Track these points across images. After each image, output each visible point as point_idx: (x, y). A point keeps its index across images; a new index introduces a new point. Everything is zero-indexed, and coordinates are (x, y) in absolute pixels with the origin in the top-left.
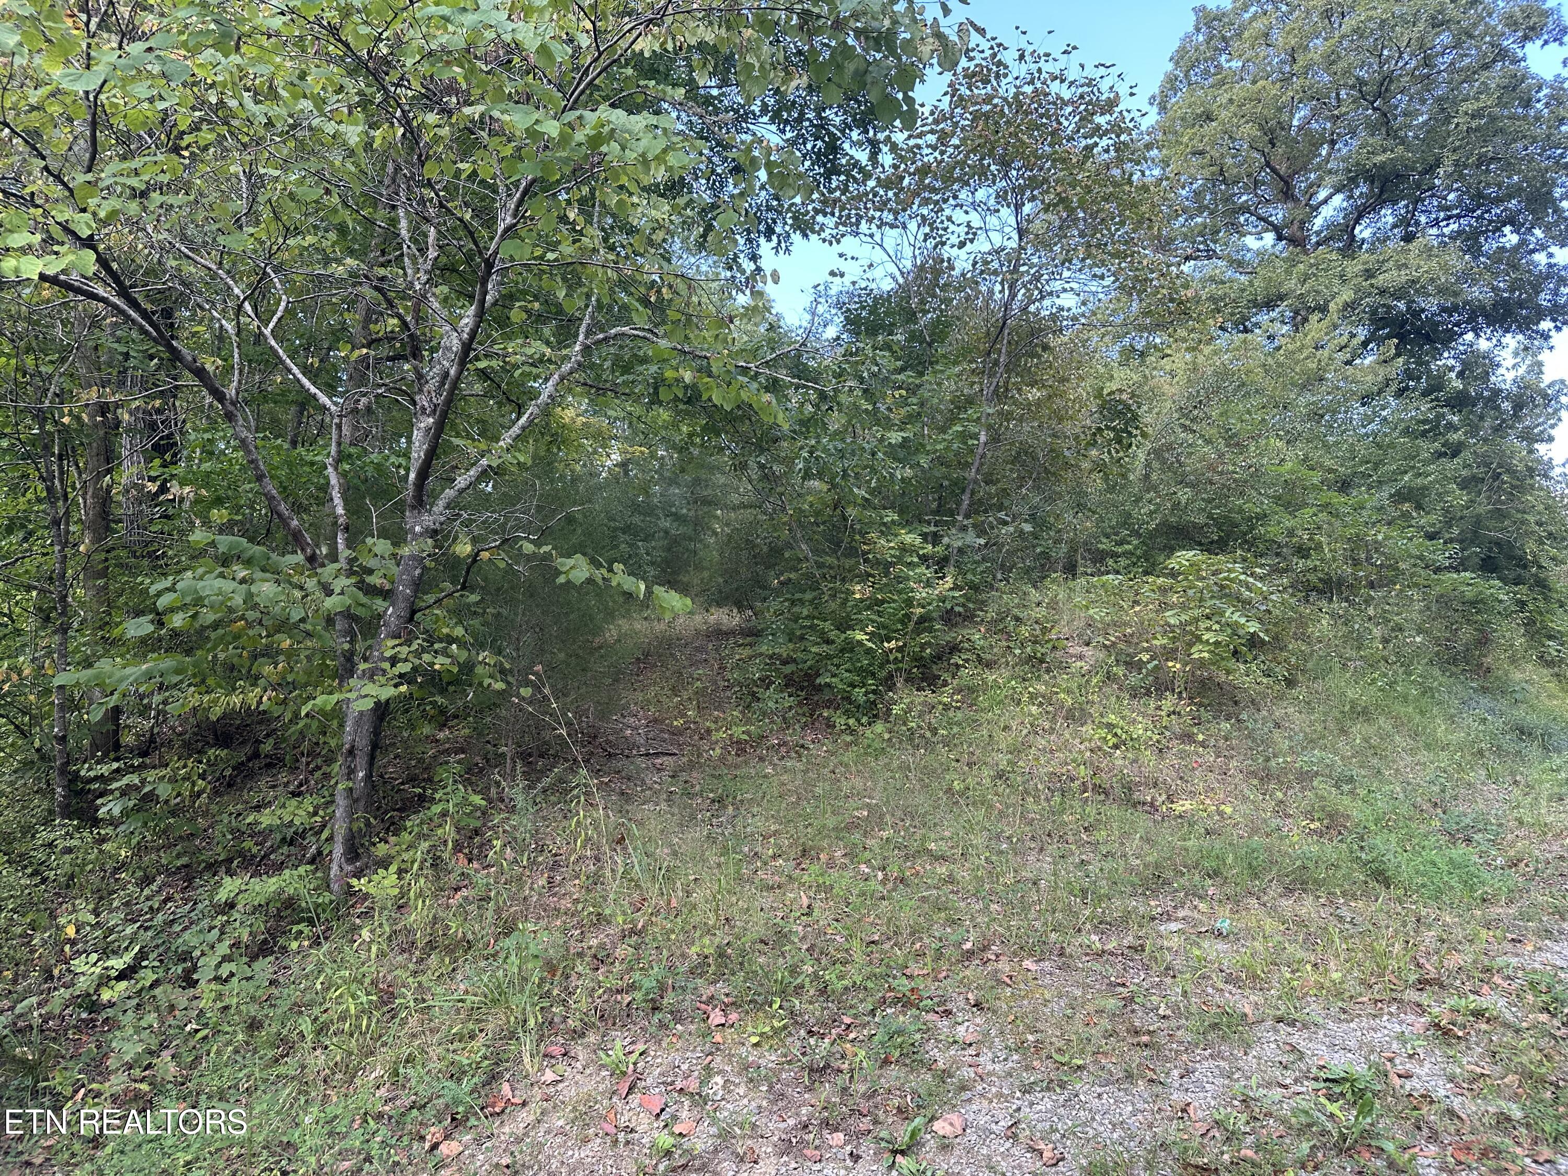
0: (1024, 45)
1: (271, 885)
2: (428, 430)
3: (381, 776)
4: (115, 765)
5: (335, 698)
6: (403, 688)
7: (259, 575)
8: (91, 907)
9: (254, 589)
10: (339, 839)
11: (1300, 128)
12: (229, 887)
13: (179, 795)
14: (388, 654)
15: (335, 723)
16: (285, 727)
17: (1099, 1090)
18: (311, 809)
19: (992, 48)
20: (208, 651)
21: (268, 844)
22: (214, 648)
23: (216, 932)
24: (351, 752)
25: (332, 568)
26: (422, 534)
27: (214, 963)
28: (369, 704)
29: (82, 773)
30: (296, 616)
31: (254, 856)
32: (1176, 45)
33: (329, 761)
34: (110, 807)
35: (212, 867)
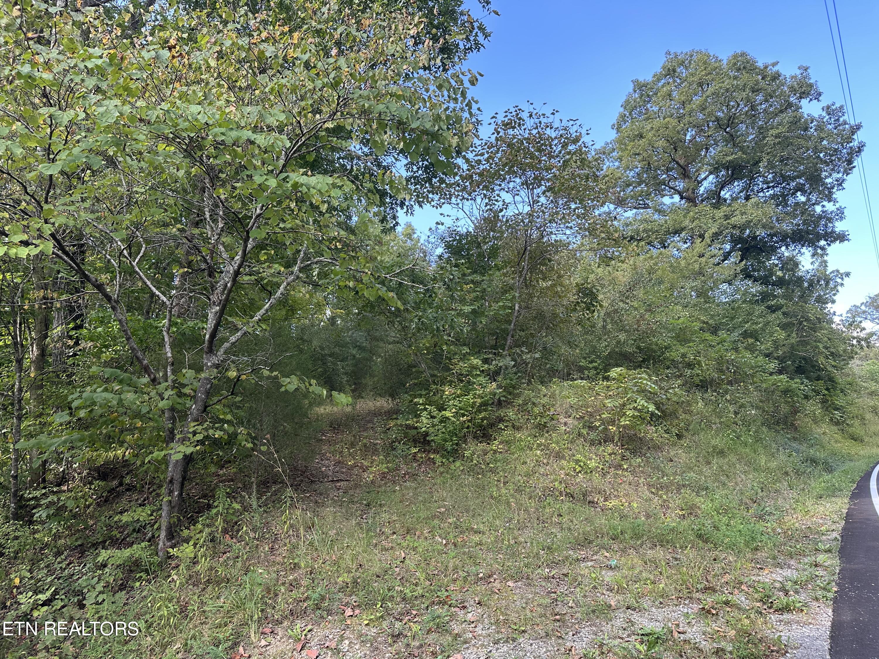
0: (532, 110)
1: (127, 552)
2: (216, 313)
3: (188, 495)
4: (44, 491)
5: (163, 453)
6: (198, 448)
7: (126, 388)
8: (28, 568)
9: (123, 396)
10: (164, 528)
11: (690, 141)
12: (104, 555)
13: (78, 507)
14: (191, 430)
15: (163, 466)
16: (137, 469)
17: (531, 642)
18: (149, 512)
19: (516, 111)
20: (98, 429)
21: (126, 532)
22: (101, 427)
23: (96, 579)
24: (171, 481)
25: (164, 385)
26: (211, 366)
27: (94, 595)
28: (180, 456)
29: (26, 496)
30: (144, 411)
31: (117, 539)
32: (624, 98)
33: (160, 487)
34: (41, 514)
35: (95, 545)
